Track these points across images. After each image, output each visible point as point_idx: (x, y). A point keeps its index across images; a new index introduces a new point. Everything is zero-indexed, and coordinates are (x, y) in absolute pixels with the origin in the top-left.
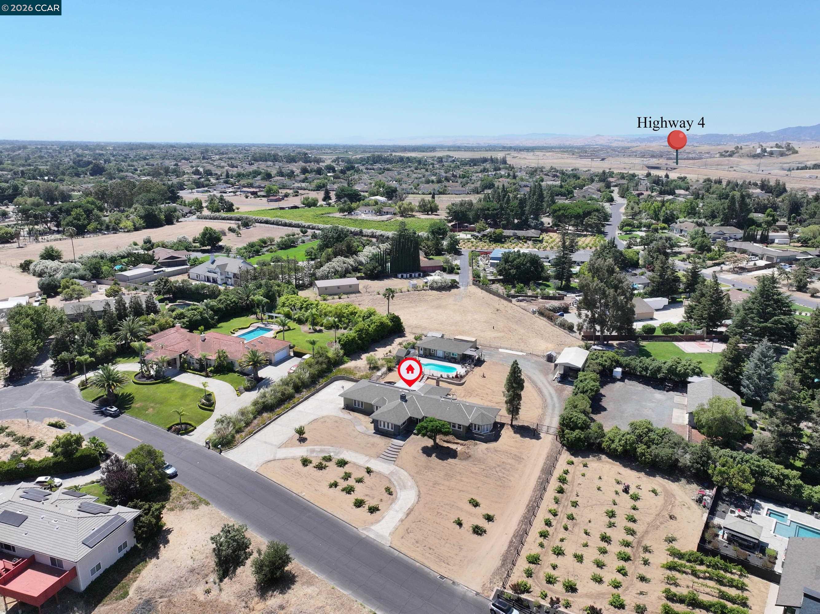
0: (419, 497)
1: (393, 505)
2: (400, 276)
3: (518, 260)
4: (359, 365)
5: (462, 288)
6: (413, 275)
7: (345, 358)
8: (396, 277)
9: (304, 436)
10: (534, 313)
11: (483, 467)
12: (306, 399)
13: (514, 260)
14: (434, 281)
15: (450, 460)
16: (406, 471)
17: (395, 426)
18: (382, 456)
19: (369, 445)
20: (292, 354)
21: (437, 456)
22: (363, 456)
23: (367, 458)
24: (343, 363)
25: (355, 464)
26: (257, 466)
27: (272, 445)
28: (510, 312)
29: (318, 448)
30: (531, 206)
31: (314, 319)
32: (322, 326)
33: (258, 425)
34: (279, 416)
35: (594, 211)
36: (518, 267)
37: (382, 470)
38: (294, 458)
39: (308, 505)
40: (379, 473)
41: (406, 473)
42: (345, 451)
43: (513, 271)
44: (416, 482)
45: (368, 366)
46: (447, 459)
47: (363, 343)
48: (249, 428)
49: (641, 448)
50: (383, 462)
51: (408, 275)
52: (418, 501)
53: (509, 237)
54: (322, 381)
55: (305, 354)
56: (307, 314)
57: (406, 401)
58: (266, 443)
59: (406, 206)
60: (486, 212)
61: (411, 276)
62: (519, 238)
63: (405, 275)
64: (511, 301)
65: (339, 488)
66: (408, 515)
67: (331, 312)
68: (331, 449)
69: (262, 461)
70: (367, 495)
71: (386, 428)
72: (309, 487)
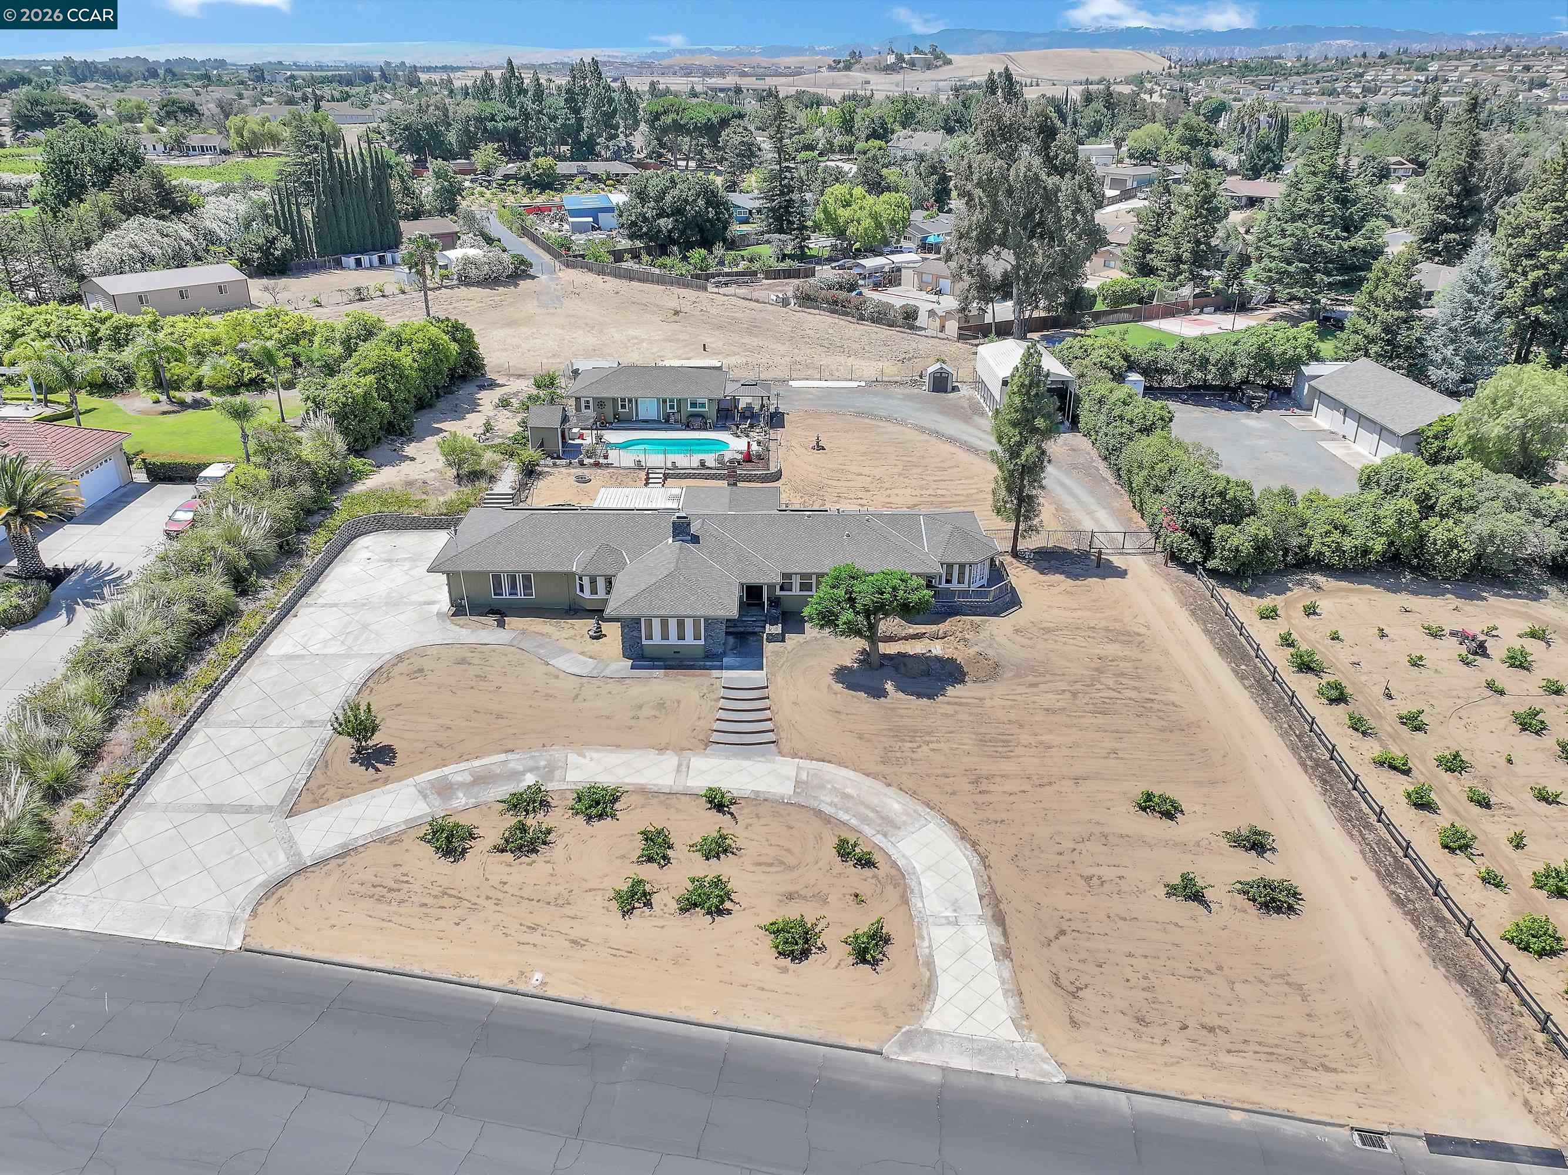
0: (974, 844)
1: (916, 902)
2: (351, 261)
3: (675, 192)
4: (414, 476)
5: (544, 278)
6: (388, 256)
7: (357, 462)
8: (339, 265)
9: (379, 739)
10: (785, 303)
11: (1064, 686)
12: (287, 610)
13: (664, 192)
14: (467, 261)
15: (951, 691)
16: (841, 764)
17: (710, 623)
18: (716, 736)
19: (646, 712)
20: (141, 477)
21: (900, 688)
22: (652, 756)
23: (670, 760)
24: (355, 477)
25: (643, 791)
26: (233, 921)
27: (249, 809)
28: (714, 311)
29: (457, 772)
30: (597, 107)
31: (157, 369)
32: (199, 386)
33: (138, 746)
34: (214, 690)
35: (734, 116)
36: (678, 212)
37: (761, 787)
38: (386, 839)
39: (594, 1024)
40: (758, 800)
41: (851, 774)
42: (573, 758)
43: (665, 223)
44: (914, 794)
45: (452, 472)
46: (941, 691)
47: (394, 408)
48: (102, 768)
49: (1438, 531)
50: (736, 755)
51: (375, 258)
52: (983, 859)
53: (571, 177)
54: (315, 543)
55: (206, 466)
56: (128, 355)
57: (695, 539)
58: (213, 808)
59: (256, 128)
60: (490, 125)
61: (382, 260)
62: (594, 178)
63: (365, 259)
64: (705, 289)
65: (665, 901)
66: (999, 919)
67: (216, 342)
68: (515, 761)
69: (244, 893)
70: (790, 897)
71: (673, 639)
72: (535, 937)
